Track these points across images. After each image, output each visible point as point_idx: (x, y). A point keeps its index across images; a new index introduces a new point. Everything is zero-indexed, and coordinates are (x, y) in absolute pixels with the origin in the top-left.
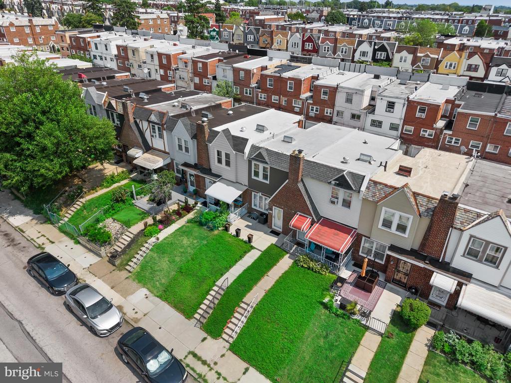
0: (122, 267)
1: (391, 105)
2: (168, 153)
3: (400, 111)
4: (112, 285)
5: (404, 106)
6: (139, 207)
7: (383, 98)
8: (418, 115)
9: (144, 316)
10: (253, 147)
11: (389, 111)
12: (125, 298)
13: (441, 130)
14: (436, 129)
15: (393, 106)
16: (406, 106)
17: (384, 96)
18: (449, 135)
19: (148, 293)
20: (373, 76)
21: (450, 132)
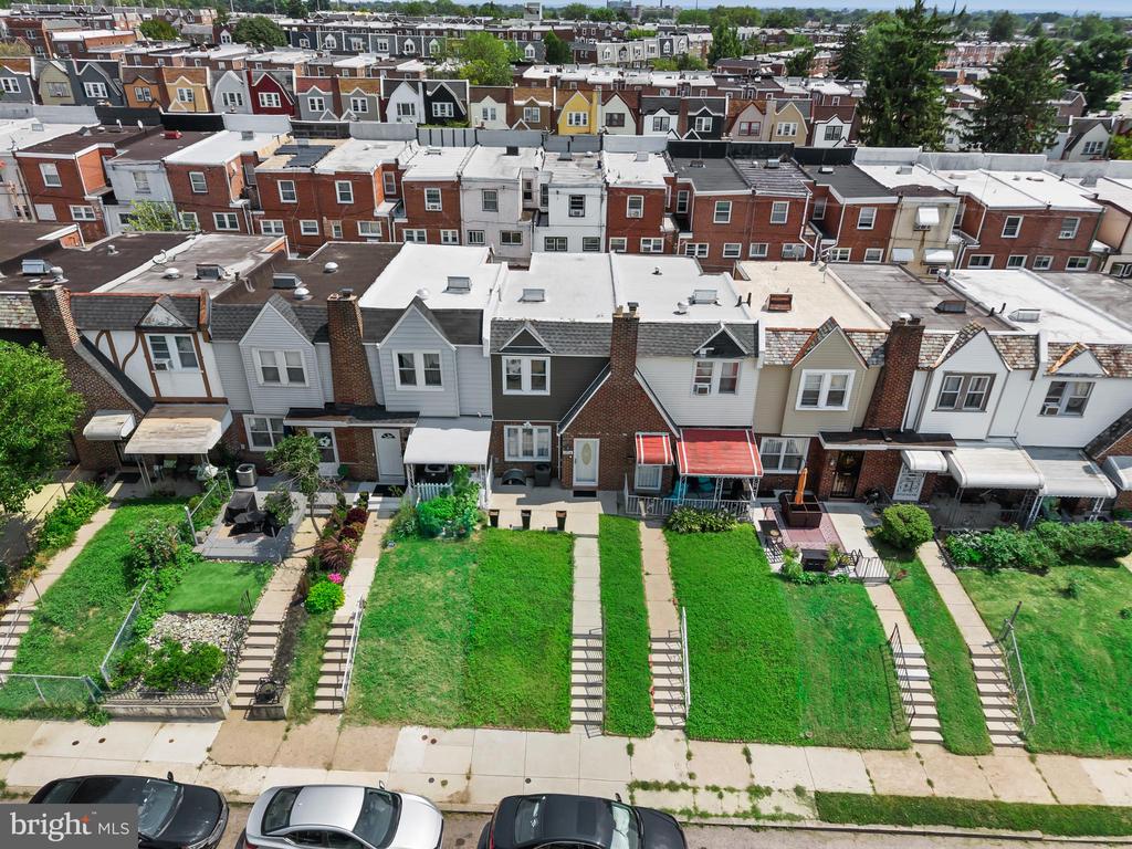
0: (304, 711)
1: (577, 203)
2: (224, 401)
3: (596, 211)
4: (321, 762)
5: (602, 200)
6: (222, 558)
7: (559, 190)
8: (630, 213)
9: (468, 778)
10: (495, 323)
11: (577, 215)
12: (386, 770)
13: (675, 234)
14: (666, 234)
15: (581, 203)
16: (606, 198)
17: (562, 187)
18: (689, 240)
19: (425, 731)
20: (505, 150)
21: (690, 236)
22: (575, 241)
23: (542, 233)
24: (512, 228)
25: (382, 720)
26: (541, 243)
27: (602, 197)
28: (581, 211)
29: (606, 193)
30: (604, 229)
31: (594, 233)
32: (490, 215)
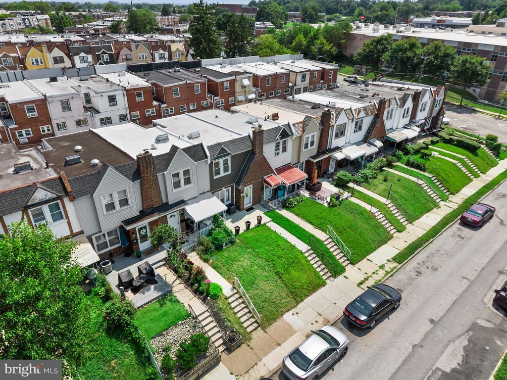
2: (82, 232)
3: (122, 102)
5: (124, 96)
8: (138, 99)
9: (320, 315)
12: (296, 332)
13: (160, 106)
16: (126, 94)
17: (103, 93)
18: (166, 107)
22: (115, 119)
23: (98, 117)
24: (81, 118)
25: (275, 319)
26: (98, 122)
27: (124, 94)
28: (115, 103)
29: (125, 92)
30: (128, 109)
31: (123, 112)
32: (67, 113)
